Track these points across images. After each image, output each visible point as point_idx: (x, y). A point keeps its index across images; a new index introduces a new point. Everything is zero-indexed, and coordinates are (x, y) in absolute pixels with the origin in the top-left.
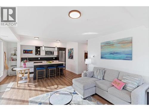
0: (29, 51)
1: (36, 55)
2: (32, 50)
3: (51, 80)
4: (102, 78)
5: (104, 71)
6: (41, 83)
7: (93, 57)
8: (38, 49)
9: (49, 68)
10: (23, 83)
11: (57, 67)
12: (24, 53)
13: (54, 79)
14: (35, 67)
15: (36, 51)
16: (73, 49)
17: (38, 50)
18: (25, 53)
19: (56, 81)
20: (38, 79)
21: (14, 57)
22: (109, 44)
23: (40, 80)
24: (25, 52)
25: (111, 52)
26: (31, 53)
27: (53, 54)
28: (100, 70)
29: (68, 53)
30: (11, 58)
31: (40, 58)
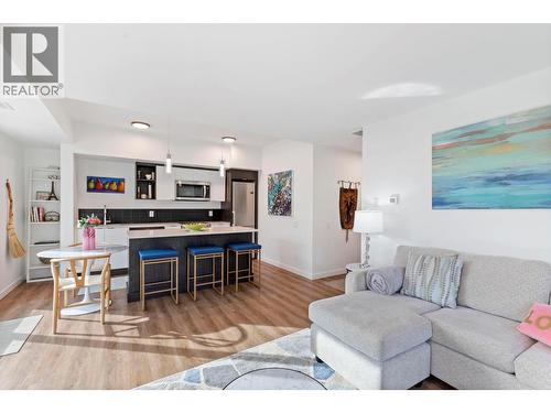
0: (112, 181)
1: (138, 197)
2: (123, 180)
3: (205, 303)
4: (451, 300)
5: (459, 264)
6: (161, 316)
7: (392, 200)
8: (146, 173)
9: (193, 251)
10: (81, 318)
11: (225, 247)
12: (89, 190)
13: (216, 299)
14: (136, 247)
15: (138, 183)
16: (289, 174)
17: (148, 177)
18: (95, 190)
19: (224, 306)
20: (147, 298)
21: (49, 206)
22: (479, 137)
23: (153, 303)
24: (92, 185)
25: (494, 176)
26: (117, 191)
27: (208, 195)
28: (437, 260)
29: (270, 189)
30: (35, 210)
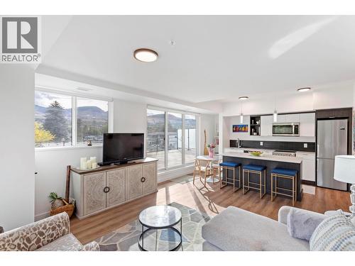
0: (242, 126)
1: (252, 134)
2: (247, 125)
8: (256, 121)
12: (234, 131)
26: (245, 131)
27: (296, 132)
31: (264, 142)
